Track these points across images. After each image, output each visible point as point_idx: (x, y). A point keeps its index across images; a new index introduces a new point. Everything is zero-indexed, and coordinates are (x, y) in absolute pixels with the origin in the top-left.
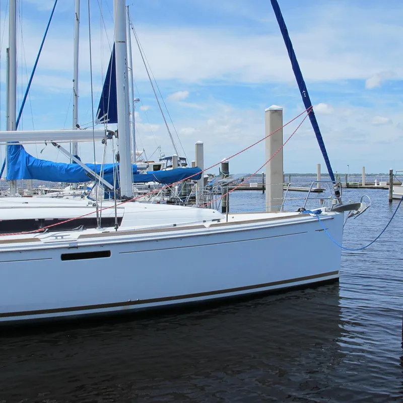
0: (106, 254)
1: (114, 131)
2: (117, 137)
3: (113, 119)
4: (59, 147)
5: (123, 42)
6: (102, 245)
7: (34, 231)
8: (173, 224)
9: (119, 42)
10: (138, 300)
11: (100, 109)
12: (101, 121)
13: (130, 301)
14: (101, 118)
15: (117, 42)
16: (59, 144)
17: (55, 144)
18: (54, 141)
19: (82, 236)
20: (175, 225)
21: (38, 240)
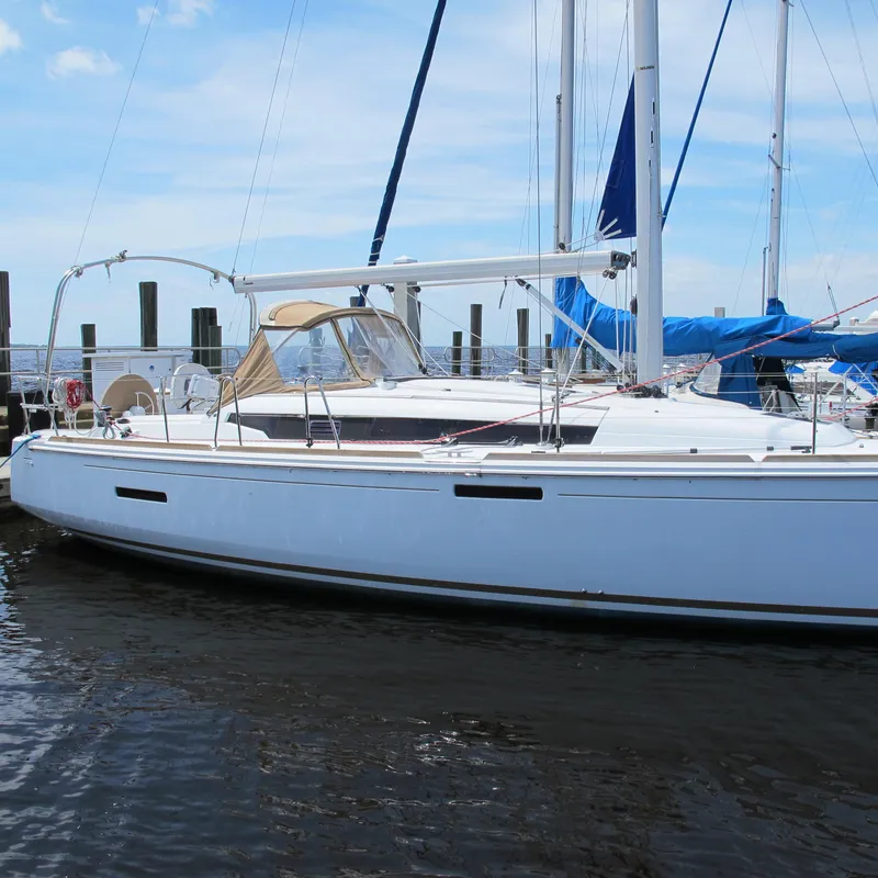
0: (535, 494)
1: (630, 254)
2: (634, 265)
3: (628, 229)
4: (528, 286)
5: (649, 68)
6: (525, 476)
7: (432, 441)
8: (689, 448)
9: (642, 69)
10: (602, 594)
11: (603, 212)
12: (605, 234)
13: (585, 592)
14: (606, 229)
15: (637, 69)
16: (529, 282)
17: (521, 282)
18: (521, 277)
19: (491, 456)
20: (694, 451)
21: (417, 455)
